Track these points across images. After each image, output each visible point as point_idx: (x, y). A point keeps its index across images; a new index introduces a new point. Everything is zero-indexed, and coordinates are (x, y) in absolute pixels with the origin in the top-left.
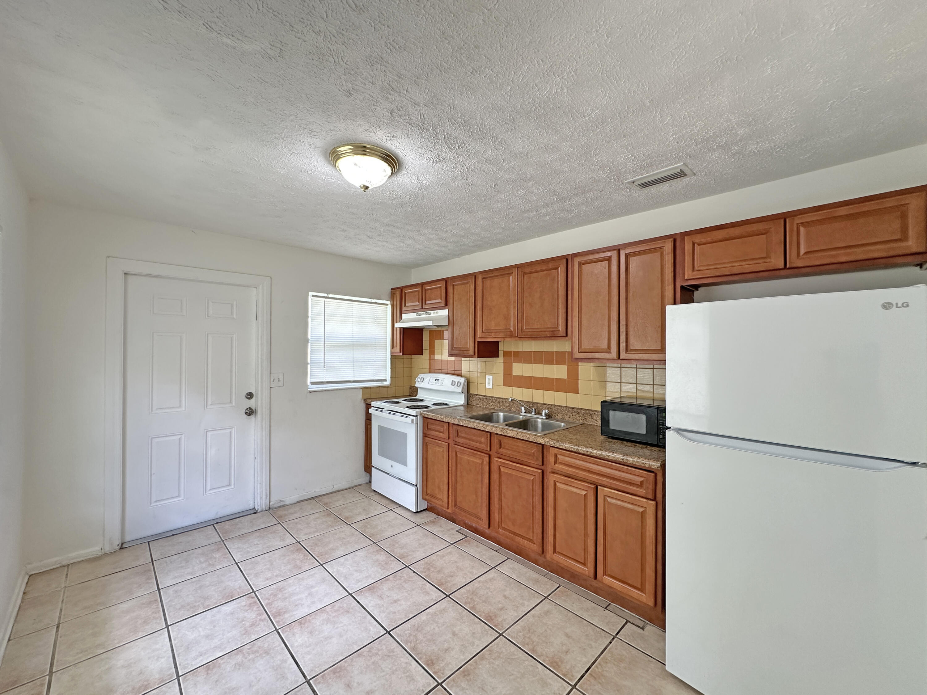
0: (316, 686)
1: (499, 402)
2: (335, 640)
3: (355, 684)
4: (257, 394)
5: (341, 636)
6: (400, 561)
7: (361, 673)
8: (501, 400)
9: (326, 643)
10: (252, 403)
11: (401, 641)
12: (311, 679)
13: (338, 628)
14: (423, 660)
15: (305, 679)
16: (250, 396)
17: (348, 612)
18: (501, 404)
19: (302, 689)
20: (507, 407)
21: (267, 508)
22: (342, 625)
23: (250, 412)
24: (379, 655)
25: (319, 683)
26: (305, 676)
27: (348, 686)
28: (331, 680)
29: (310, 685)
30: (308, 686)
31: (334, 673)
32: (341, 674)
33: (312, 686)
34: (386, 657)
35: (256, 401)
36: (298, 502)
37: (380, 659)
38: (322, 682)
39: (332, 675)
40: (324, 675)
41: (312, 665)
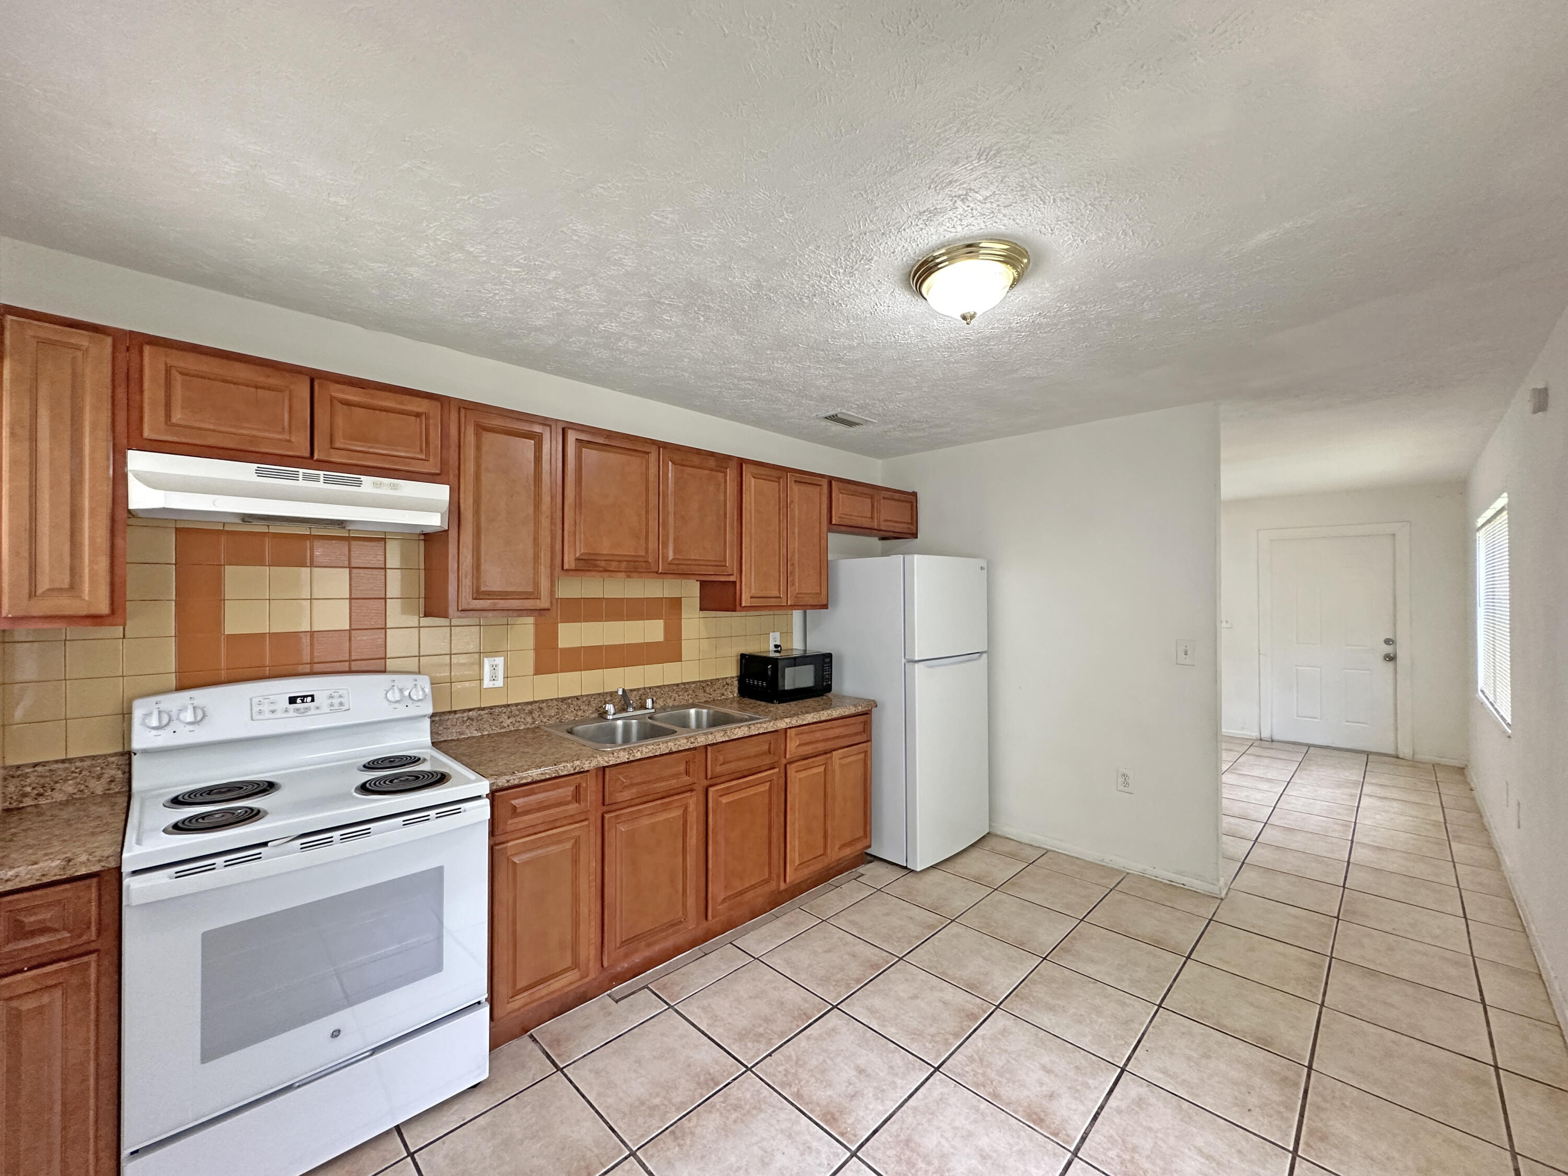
0: (1075, 1138)
1: (531, 712)
2: (983, 1142)
3: (1044, 1088)
5: (970, 1134)
6: (729, 1083)
7: (1024, 1086)
8: (534, 706)
9: (994, 1155)
11: (948, 1050)
12: (1070, 1151)
13: (953, 1147)
14: (971, 1025)
15: (1073, 1160)
17: (908, 1142)
18: (536, 715)
19: (1091, 1156)
20: (551, 717)
22: (943, 1142)
24: (985, 1072)
25: (1068, 1135)
26: (1069, 1164)
27: (1051, 1096)
28: (1056, 1121)
29: (1078, 1149)
30: (1082, 1150)
31: (1042, 1120)
32: (1038, 1110)
33: (1078, 1145)
34: (985, 1063)
37: (992, 1069)
38: (1064, 1132)
39: (1047, 1123)
40: (1052, 1134)
41: (1046, 1158)
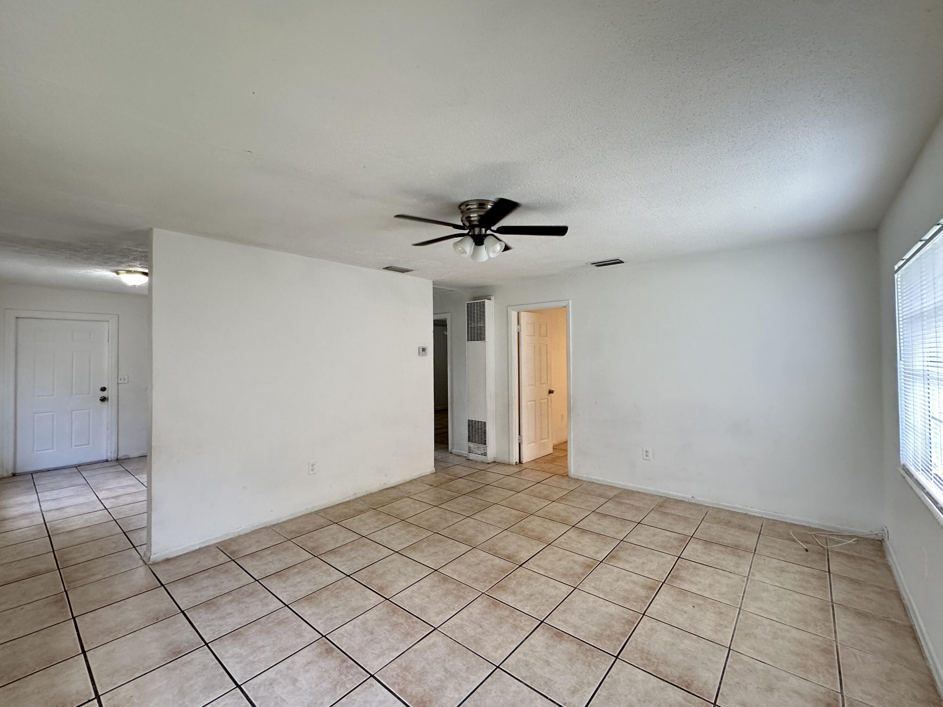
4: (108, 388)
10: (104, 394)
16: (103, 389)
21: (116, 459)
23: (103, 399)
35: (108, 393)
36: (139, 457)
